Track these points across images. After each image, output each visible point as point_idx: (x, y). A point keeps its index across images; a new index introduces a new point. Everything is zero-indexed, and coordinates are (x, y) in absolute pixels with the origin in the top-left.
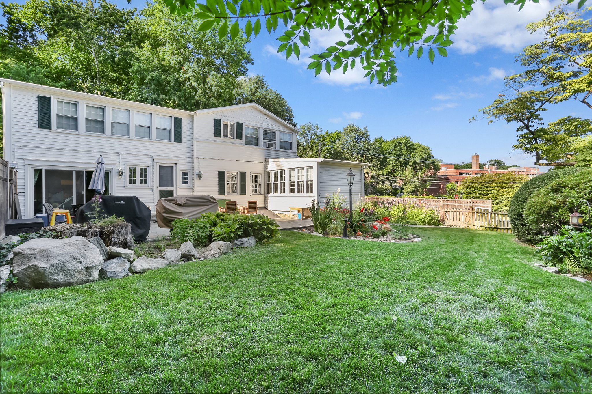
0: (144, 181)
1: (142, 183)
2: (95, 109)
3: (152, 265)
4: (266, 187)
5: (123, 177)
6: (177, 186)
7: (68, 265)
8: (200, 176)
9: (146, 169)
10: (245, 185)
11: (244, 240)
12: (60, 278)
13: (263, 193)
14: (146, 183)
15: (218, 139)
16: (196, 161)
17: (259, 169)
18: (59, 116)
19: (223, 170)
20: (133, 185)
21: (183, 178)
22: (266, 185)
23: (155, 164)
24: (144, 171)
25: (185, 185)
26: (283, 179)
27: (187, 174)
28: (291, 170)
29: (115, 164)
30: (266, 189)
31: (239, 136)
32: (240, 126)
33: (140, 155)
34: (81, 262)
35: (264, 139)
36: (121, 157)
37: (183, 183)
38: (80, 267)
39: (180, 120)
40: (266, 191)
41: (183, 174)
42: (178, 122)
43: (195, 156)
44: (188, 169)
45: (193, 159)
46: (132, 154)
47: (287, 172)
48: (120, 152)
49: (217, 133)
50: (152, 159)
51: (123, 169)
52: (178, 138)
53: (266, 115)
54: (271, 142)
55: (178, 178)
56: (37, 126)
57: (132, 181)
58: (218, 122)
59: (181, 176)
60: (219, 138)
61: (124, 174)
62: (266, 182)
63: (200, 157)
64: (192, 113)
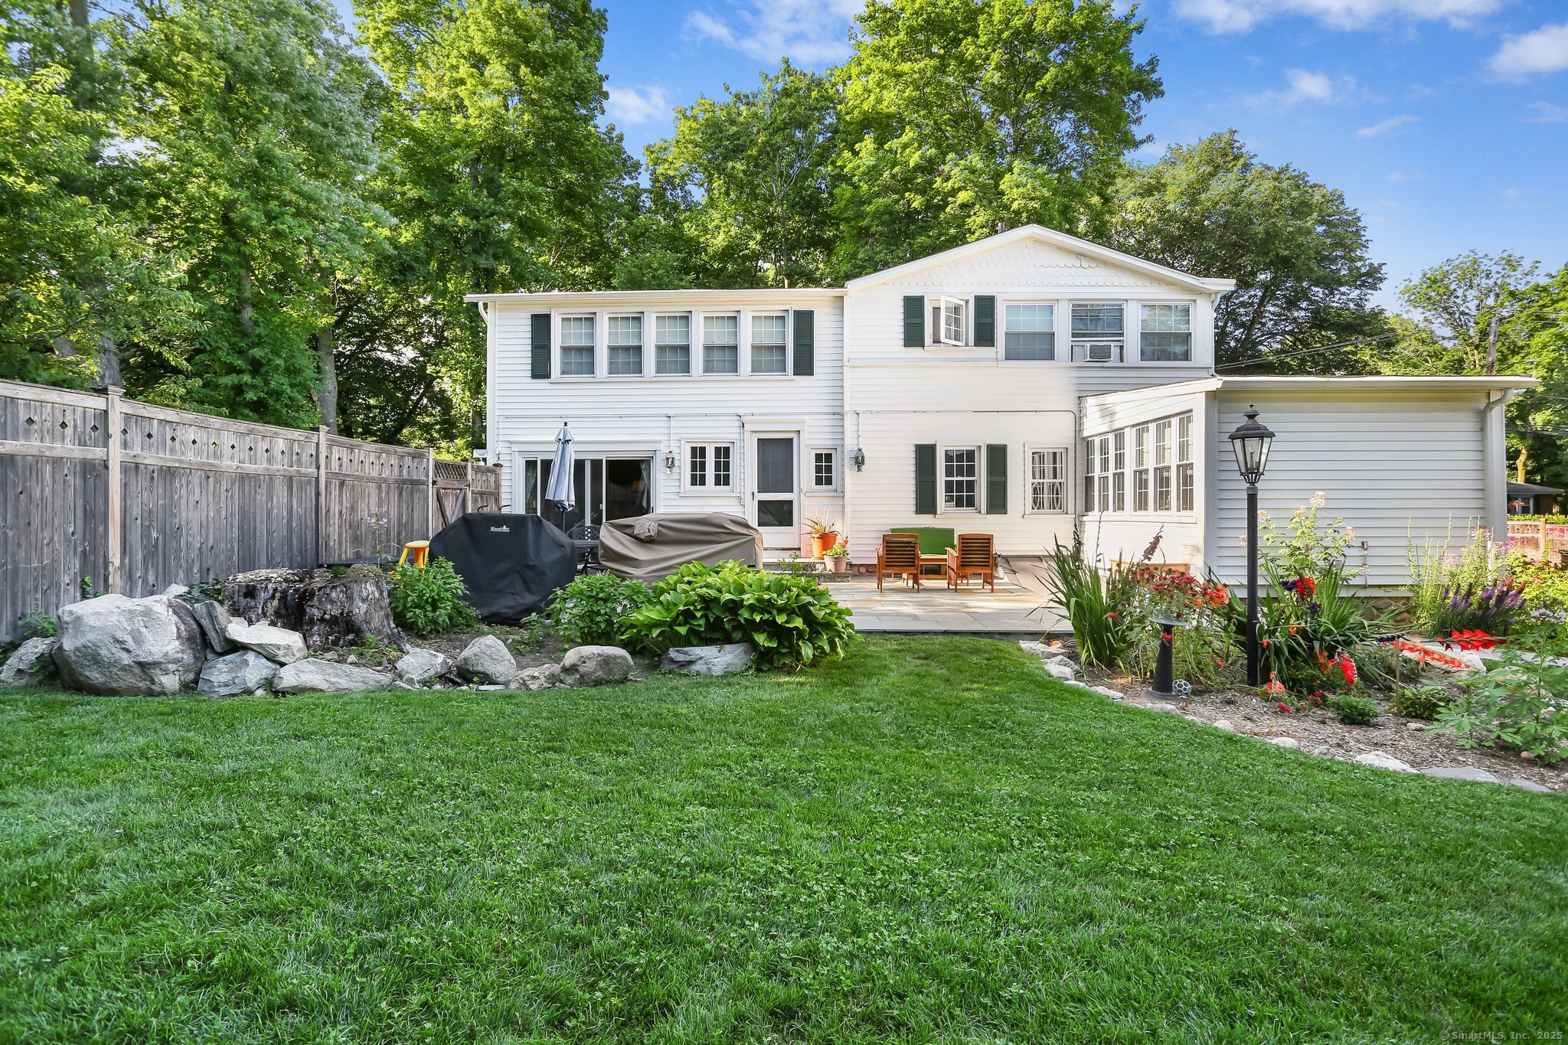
0: (723, 480)
1: (718, 483)
2: (625, 322)
3: (333, 680)
4: (1081, 488)
5: (675, 470)
6: (800, 491)
7: (104, 652)
8: (859, 461)
9: (727, 449)
10: (1005, 484)
11: (698, 651)
12: (95, 676)
13: (1071, 509)
14: (727, 483)
15: (916, 352)
16: (849, 421)
17: (1055, 433)
18: (566, 350)
19: (932, 442)
20: (698, 487)
21: (818, 469)
22: (1081, 482)
23: (747, 435)
24: (723, 453)
25: (824, 487)
26: (1120, 460)
27: (829, 457)
28: (1141, 427)
29: (660, 442)
30: (1081, 495)
31: (984, 336)
32: (985, 306)
33: (713, 415)
34: (128, 651)
35: (1074, 335)
36: (673, 423)
37: (819, 481)
38: (126, 660)
39: (810, 314)
40: (1081, 503)
41: (818, 457)
42: (804, 321)
43: (847, 408)
44: (830, 443)
45: (841, 415)
46: (696, 415)
47: (1130, 436)
48: (670, 413)
49: (913, 336)
50: (739, 424)
51: (675, 451)
52: (804, 365)
53: (1080, 255)
54: (1102, 342)
55: (804, 468)
56: (529, 374)
57: (698, 480)
58: (913, 307)
59: (813, 464)
60: (919, 349)
61: (677, 463)
62: (1081, 476)
63: (859, 409)
64: (837, 292)
